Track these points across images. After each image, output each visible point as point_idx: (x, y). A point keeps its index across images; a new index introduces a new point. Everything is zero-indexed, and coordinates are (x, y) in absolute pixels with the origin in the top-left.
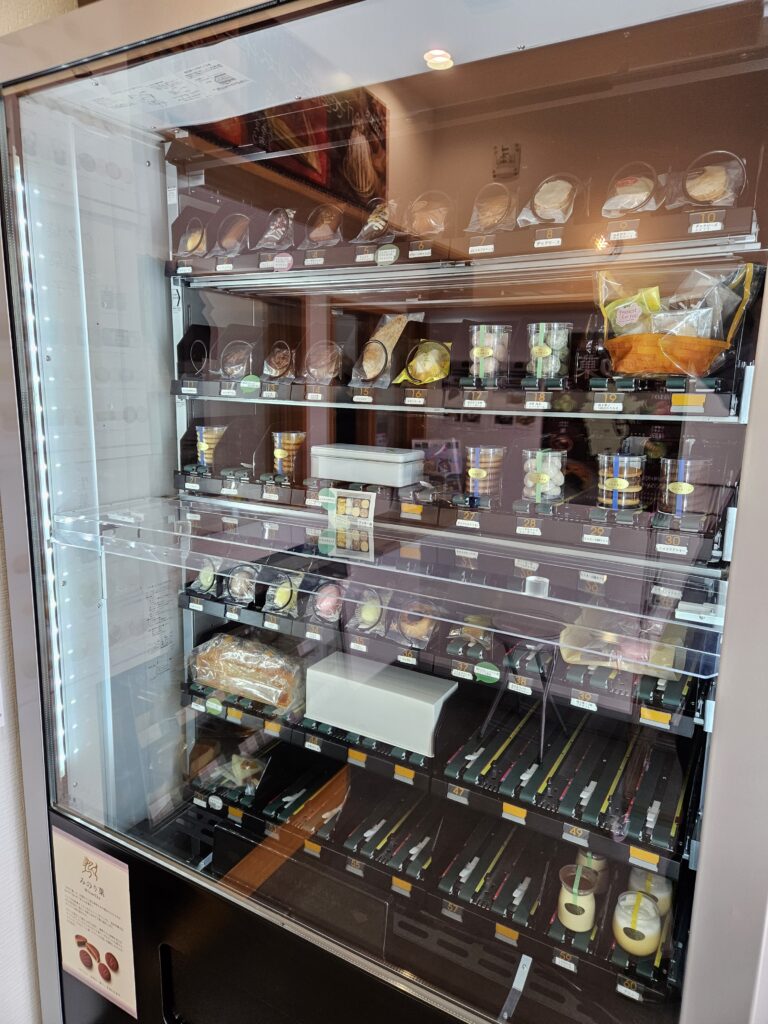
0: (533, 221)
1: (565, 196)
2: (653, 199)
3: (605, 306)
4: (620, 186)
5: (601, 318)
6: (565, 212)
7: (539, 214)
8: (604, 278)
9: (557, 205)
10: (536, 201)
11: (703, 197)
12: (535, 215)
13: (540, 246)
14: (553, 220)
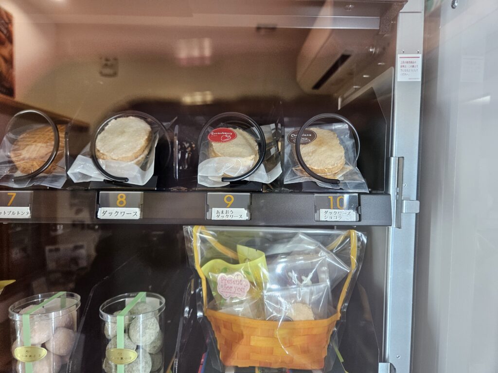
0: (96, 176)
1: (142, 141)
2: (262, 166)
3: (202, 266)
4: (218, 139)
5: (198, 277)
6: (144, 167)
7: (104, 167)
8: (198, 234)
9: (130, 154)
10: (99, 145)
11: (323, 171)
12: (99, 167)
13: (107, 217)
14: (126, 179)
